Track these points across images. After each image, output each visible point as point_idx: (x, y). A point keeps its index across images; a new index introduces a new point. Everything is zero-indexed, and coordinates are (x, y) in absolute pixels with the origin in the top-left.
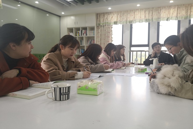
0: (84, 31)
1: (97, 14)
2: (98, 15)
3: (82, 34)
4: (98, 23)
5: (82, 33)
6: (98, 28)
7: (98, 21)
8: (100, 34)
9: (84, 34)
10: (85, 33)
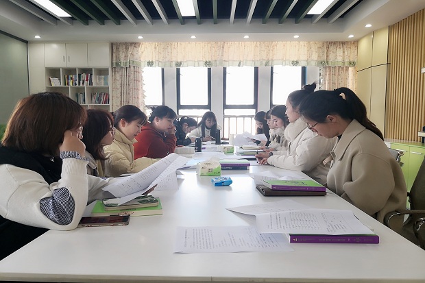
0: (84, 76)
1: (112, 45)
2: (114, 47)
3: (81, 82)
4: (114, 61)
5: (80, 80)
6: (115, 72)
7: (114, 59)
8: (118, 83)
9: (85, 82)
10: (87, 80)
